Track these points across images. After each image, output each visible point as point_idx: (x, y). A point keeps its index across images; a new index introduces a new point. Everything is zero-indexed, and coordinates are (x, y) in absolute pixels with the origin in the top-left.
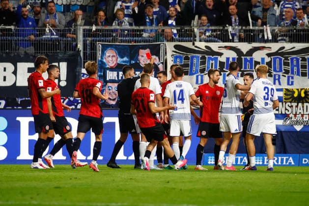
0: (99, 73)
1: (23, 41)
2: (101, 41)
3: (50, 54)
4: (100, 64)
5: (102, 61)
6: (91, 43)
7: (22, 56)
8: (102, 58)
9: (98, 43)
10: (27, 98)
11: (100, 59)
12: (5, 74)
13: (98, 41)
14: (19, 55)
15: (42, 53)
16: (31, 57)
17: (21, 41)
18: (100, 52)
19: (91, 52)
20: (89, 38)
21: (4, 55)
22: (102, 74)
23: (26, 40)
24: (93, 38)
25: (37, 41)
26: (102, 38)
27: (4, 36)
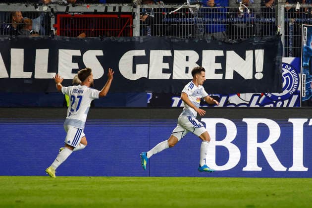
0: (304, 63)
1: (210, 23)
2: (307, 23)
3: (243, 39)
4: (306, 52)
5: (308, 48)
6: (295, 25)
7: (208, 42)
8: (308, 44)
9: (303, 25)
10: (215, 94)
11: (305, 45)
12: (187, 64)
13: (304, 23)
14: (204, 41)
15: (233, 37)
16: (220, 43)
17: (207, 23)
18: (306, 36)
19: (295, 37)
20: (292, 19)
21: (187, 41)
22: (308, 64)
23: (213, 22)
24: (297, 19)
25: (228, 23)
26: (309, 19)
27: (187, 17)
